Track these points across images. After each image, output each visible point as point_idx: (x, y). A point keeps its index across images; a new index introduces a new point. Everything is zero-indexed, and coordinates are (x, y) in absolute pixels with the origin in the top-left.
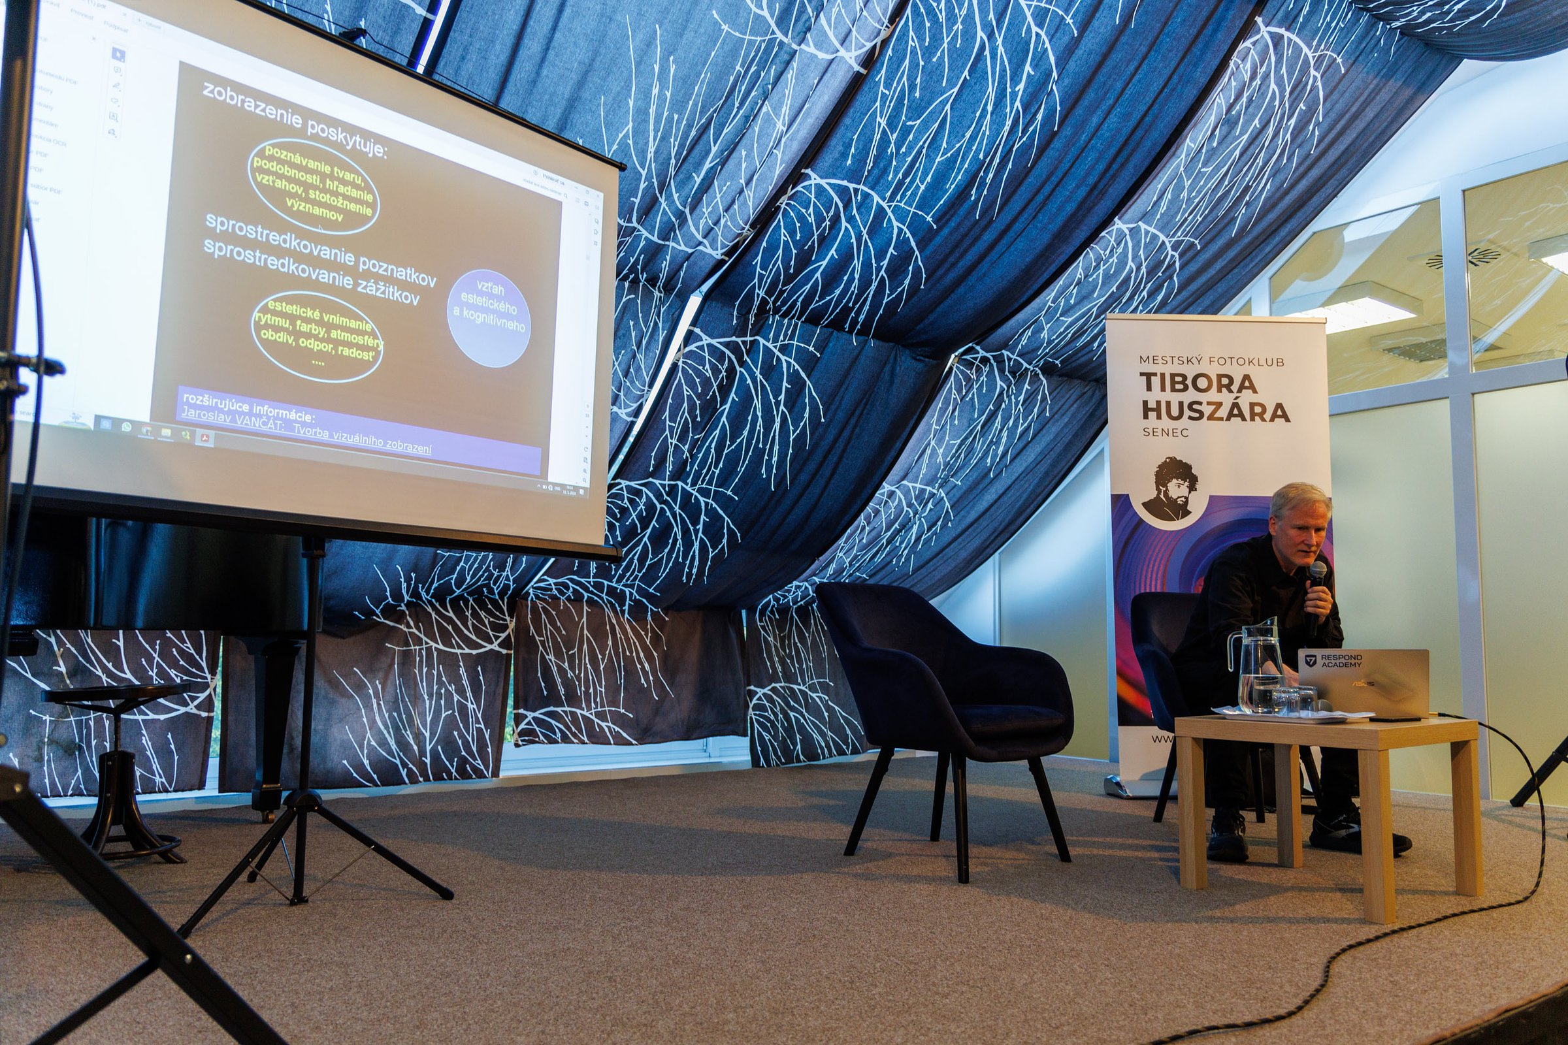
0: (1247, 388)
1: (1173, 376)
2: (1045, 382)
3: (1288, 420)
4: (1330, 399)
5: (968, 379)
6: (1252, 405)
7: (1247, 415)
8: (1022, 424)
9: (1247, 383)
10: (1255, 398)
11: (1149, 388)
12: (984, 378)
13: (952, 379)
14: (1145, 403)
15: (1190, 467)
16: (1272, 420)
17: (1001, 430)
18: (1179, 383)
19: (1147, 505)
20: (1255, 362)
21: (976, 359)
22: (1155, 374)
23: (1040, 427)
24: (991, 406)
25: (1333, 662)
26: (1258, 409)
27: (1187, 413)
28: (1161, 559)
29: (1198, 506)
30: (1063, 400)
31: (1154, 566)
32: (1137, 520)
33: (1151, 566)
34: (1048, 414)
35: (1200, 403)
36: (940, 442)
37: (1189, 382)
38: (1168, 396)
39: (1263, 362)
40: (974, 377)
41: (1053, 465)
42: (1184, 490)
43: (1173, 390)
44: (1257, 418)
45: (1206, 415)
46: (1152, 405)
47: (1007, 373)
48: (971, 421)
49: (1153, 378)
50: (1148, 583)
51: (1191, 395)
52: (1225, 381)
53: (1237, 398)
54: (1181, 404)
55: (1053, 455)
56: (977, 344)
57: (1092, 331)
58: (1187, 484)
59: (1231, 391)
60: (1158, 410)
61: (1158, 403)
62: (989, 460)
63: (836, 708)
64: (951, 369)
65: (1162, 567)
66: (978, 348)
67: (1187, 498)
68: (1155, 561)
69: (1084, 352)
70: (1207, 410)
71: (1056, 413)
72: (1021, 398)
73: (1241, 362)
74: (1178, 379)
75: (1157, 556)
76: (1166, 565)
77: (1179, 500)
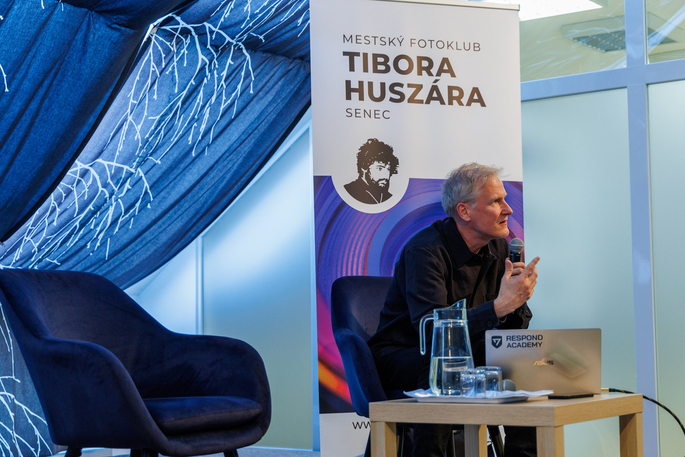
0: (446, 71)
1: (375, 56)
2: (248, 57)
3: (483, 105)
4: (521, 84)
5: (168, 51)
6: (451, 89)
7: (445, 97)
8: (226, 101)
9: (446, 67)
10: (453, 82)
11: (352, 68)
12: (184, 51)
13: (151, 50)
14: (348, 83)
15: (393, 151)
16: (469, 104)
17: (203, 107)
18: (381, 64)
19: (350, 188)
20: (454, 45)
21: (176, 30)
22: (358, 54)
23: (244, 104)
24: (192, 81)
25: (517, 342)
26: (456, 93)
27: (389, 95)
28: (362, 243)
29: (398, 189)
30: (268, 77)
31: (355, 249)
32: (338, 202)
33: (353, 249)
34: (251, 92)
35: (401, 85)
36: (138, 117)
37: (391, 63)
38: (371, 76)
39: (460, 46)
40: (174, 49)
41: (258, 144)
42: (385, 173)
43: (376, 71)
44: (455, 102)
45: (407, 98)
46: (355, 85)
47: (209, 46)
48: (171, 96)
49: (355, 57)
50: (350, 266)
51: (392, 77)
52: (425, 64)
53: (436, 81)
54: (383, 85)
55: (257, 134)
56: (178, 14)
57: (296, 7)
58: (388, 166)
59: (430, 74)
60: (360, 90)
61: (361, 83)
62: (190, 138)
63: (24, 407)
64: (149, 39)
65: (363, 252)
66: (178, 18)
67: (388, 181)
68: (357, 244)
69: (288, 28)
70: (408, 92)
71: (261, 90)
72: (224, 73)
73: (440, 45)
74: (380, 60)
75: (358, 239)
76: (368, 249)
77: (380, 182)
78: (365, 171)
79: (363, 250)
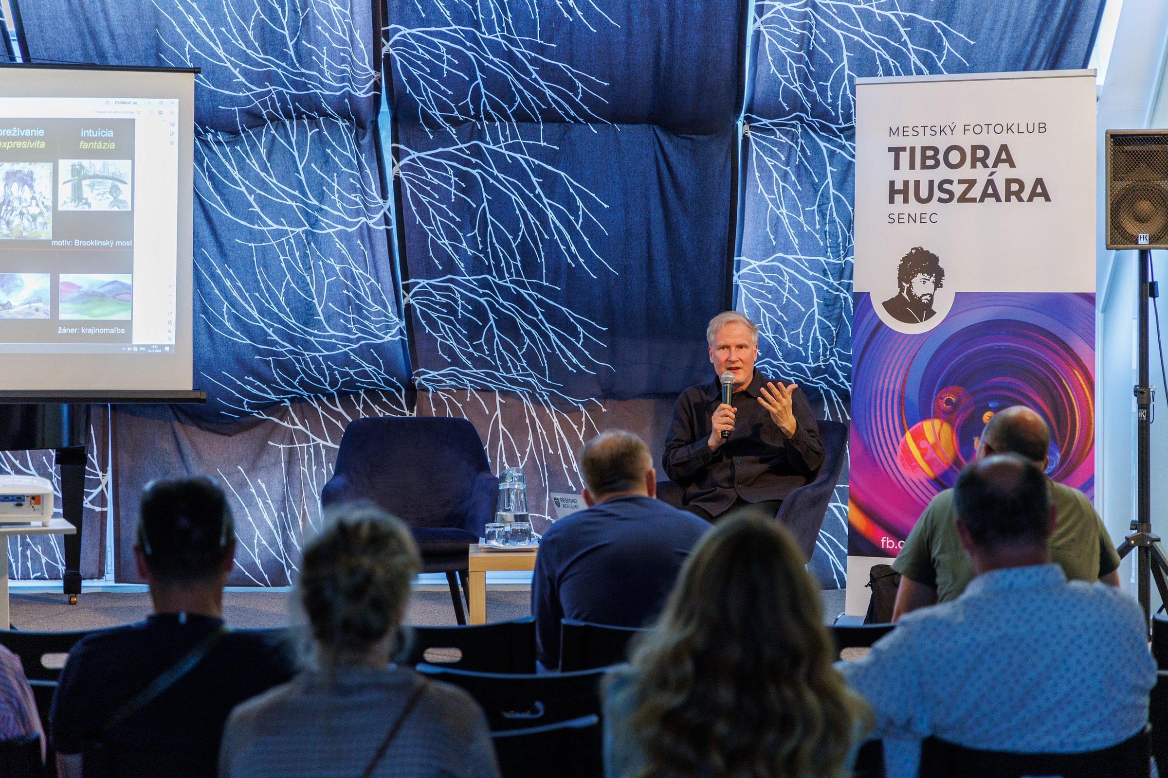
0: (1004, 161)
1: (924, 149)
3: (1048, 199)
6: (1009, 182)
7: (1002, 195)
9: (1005, 156)
10: (1012, 173)
11: (897, 167)
12: (801, 140)
14: (892, 183)
15: (938, 260)
16: (1030, 199)
18: (930, 158)
19: (889, 306)
20: (1014, 128)
22: (904, 149)
24: (829, 168)
26: (1015, 187)
27: (937, 194)
28: (900, 368)
29: (943, 305)
31: (892, 375)
32: (876, 322)
33: (888, 375)
35: (950, 182)
36: (793, 208)
37: (941, 157)
38: (918, 174)
39: (1023, 128)
42: (929, 287)
43: (924, 166)
44: (1013, 198)
45: (957, 196)
46: (899, 186)
49: (901, 153)
50: (884, 394)
51: (942, 173)
52: (980, 153)
53: (992, 174)
54: (931, 183)
58: (933, 279)
59: (986, 166)
60: (905, 192)
61: (906, 183)
66: (755, 117)
67: (932, 296)
68: (893, 369)
70: (958, 189)
73: (999, 129)
74: (930, 153)
75: (895, 364)
76: (906, 375)
77: (923, 298)
78: (906, 286)
79: (900, 375)
